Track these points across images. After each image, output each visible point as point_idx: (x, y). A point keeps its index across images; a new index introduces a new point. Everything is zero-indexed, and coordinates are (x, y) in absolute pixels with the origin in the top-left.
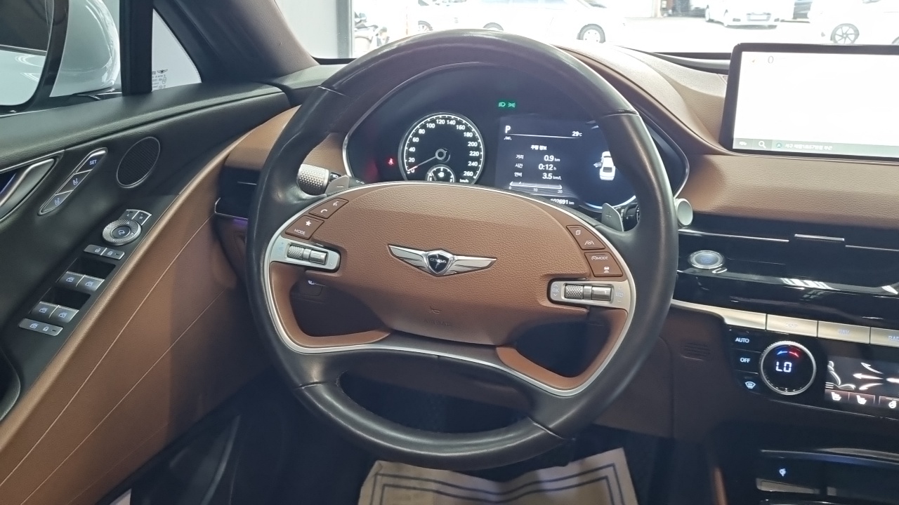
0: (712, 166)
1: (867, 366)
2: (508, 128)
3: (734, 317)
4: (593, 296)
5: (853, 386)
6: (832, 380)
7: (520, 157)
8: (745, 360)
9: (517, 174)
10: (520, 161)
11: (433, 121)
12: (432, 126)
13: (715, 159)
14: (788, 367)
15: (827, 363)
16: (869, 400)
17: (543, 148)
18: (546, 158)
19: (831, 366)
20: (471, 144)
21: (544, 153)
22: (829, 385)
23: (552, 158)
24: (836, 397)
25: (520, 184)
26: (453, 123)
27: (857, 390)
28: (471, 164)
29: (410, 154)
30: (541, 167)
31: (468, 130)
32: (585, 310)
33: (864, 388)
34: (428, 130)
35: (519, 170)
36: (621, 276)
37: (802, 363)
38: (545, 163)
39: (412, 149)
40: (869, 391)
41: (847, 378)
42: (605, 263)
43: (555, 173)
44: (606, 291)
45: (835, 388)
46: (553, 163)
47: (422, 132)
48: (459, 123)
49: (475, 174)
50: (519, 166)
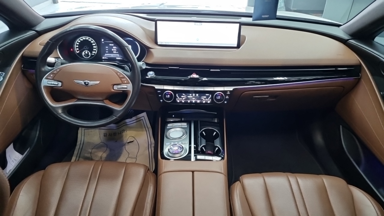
0: (151, 52)
1: (183, 94)
2: (103, 40)
3: (157, 87)
4: (123, 88)
5: (181, 99)
6: (177, 98)
7: (107, 47)
8: (160, 96)
9: (107, 52)
10: (107, 48)
11: (82, 38)
12: (82, 40)
13: (151, 50)
14: (169, 96)
15: (176, 95)
16: (185, 101)
17: (113, 45)
18: (114, 47)
19: (177, 95)
20: (93, 44)
21: (113, 46)
22: (177, 99)
23: (115, 47)
24: (178, 101)
25: (108, 54)
26: (87, 39)
27: (182, 100)
28: (94, 50)
29: (77, 48)
30: (113, 50)
31: (92, 41)
32: (122, 91)
33: (183, 99)
34: (81, 41)
35: (107, 51)
36: (128, 83)
37: (171, 95)
38: (113, 49)
39: (77, 46)
40: (185, 99)
41: (180, 97)
42: (125, 81)
43: (116, 51)
44: (126, 87)
45: (178, 100)
46: (116, 49)
47: (79, 41)
48: (89, 39)
49: (96, 52)
50: (107, 50)
